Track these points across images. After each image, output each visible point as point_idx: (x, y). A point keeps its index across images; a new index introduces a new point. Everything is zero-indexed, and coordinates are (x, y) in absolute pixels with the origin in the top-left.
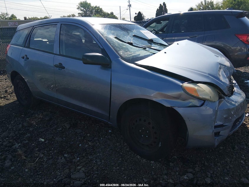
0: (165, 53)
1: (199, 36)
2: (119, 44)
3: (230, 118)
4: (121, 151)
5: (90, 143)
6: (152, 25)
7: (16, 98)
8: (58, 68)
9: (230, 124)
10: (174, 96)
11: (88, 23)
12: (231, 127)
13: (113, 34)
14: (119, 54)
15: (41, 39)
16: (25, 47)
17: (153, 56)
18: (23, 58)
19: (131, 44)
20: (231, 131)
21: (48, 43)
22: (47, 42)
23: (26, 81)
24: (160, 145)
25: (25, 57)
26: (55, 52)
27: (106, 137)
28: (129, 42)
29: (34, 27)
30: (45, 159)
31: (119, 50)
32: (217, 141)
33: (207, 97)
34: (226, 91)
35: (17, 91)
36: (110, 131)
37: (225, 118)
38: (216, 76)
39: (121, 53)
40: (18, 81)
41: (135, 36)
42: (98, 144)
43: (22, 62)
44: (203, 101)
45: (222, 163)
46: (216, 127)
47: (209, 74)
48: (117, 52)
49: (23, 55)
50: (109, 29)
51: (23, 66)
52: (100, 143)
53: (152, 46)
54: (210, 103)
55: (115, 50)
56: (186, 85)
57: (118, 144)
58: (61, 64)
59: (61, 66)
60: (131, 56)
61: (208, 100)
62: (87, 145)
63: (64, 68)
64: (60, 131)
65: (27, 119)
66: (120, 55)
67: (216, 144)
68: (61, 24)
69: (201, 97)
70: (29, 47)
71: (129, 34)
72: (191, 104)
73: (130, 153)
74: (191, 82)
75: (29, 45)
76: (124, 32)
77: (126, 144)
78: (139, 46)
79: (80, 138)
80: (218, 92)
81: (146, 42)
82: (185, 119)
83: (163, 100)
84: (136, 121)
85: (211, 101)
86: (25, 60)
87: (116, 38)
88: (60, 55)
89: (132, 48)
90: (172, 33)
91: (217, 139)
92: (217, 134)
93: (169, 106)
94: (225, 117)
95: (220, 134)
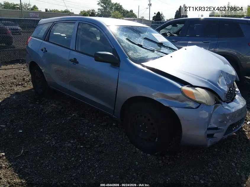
0: (171, 57)
1: (213, 42)
2: (129, 45)
3: (225, 122)
4: (122, 143)
5: (95, 133)
6: (167, 27)
7: (32, 87)
8: (72, 62)
9: (225, 128)
10: (173, 97)
11: (103, 23)
12: (225, 131)
13: (125, 35)
14: (127, 54)
15: (60, 34)
16: (44, 40)
17: (160, 58)
18: (42, 50)
19: (141, 46)
20: (225, 135)
21: (66, 38)
22: (65, 36)
23: (43, 71)
24: (156, 140)
25: (44, 50)
26: (71, 48)
27: (110, 129)
28: (139, 44)
29: (55, 23)
30: (53, 142)
31: (129, 51)
32: (209, 142)
33: (204, 101)
34: (223, 98)
35: (33, 80)
36: (114, 124)
37: (220, 122)
38: (215, 82)
39: (130, 53)
40: (36, 71)
41: (146, 39)
42: (102, 134)
43: (41, 54)
44: (199, 104)
45: (213, 163)
46: (209, 129)
47: (209, 80)
48: (126, 52)
49: (42, 47)
50: (121, 31)
51: (41, 57)
52: (103, 134)
53: (161, 49)
54: (205, 106)
55: (124, 50)
56: (185, 88)
57: (120, 136)
58: (75, 59)
59: (75, 61)
60: (139, 57)
61: (204, 104)
62: (92, 134)
63: (78, 63)
64: (70, 119)
65: (41, 106)
66: (129, 56)
67: (209, 144)
68: (79, 23)
69: (197, 100)
70: (48, 41)
71: (140, 37)
72: (187, 106)
73: (129, 145)
74: (190, 86)
75: (49, 39)
76: (136, 34)
77: (127, 137)
78: (148, 48)
79: (86, 128)
80: (215, 97)
81: (156, 45)
82: (180, 119)
83: (163, 99)
84: (138, 117)
85: (207, 105)
86: (44, 53)
87: (127, 39)
88: (75, 51)
89: (140, 50)
90: (186, 36)
91: (209, 140)
92: (210, 136)
93: (168, 106)
94: (220, 120)
95: (214, 136)
